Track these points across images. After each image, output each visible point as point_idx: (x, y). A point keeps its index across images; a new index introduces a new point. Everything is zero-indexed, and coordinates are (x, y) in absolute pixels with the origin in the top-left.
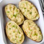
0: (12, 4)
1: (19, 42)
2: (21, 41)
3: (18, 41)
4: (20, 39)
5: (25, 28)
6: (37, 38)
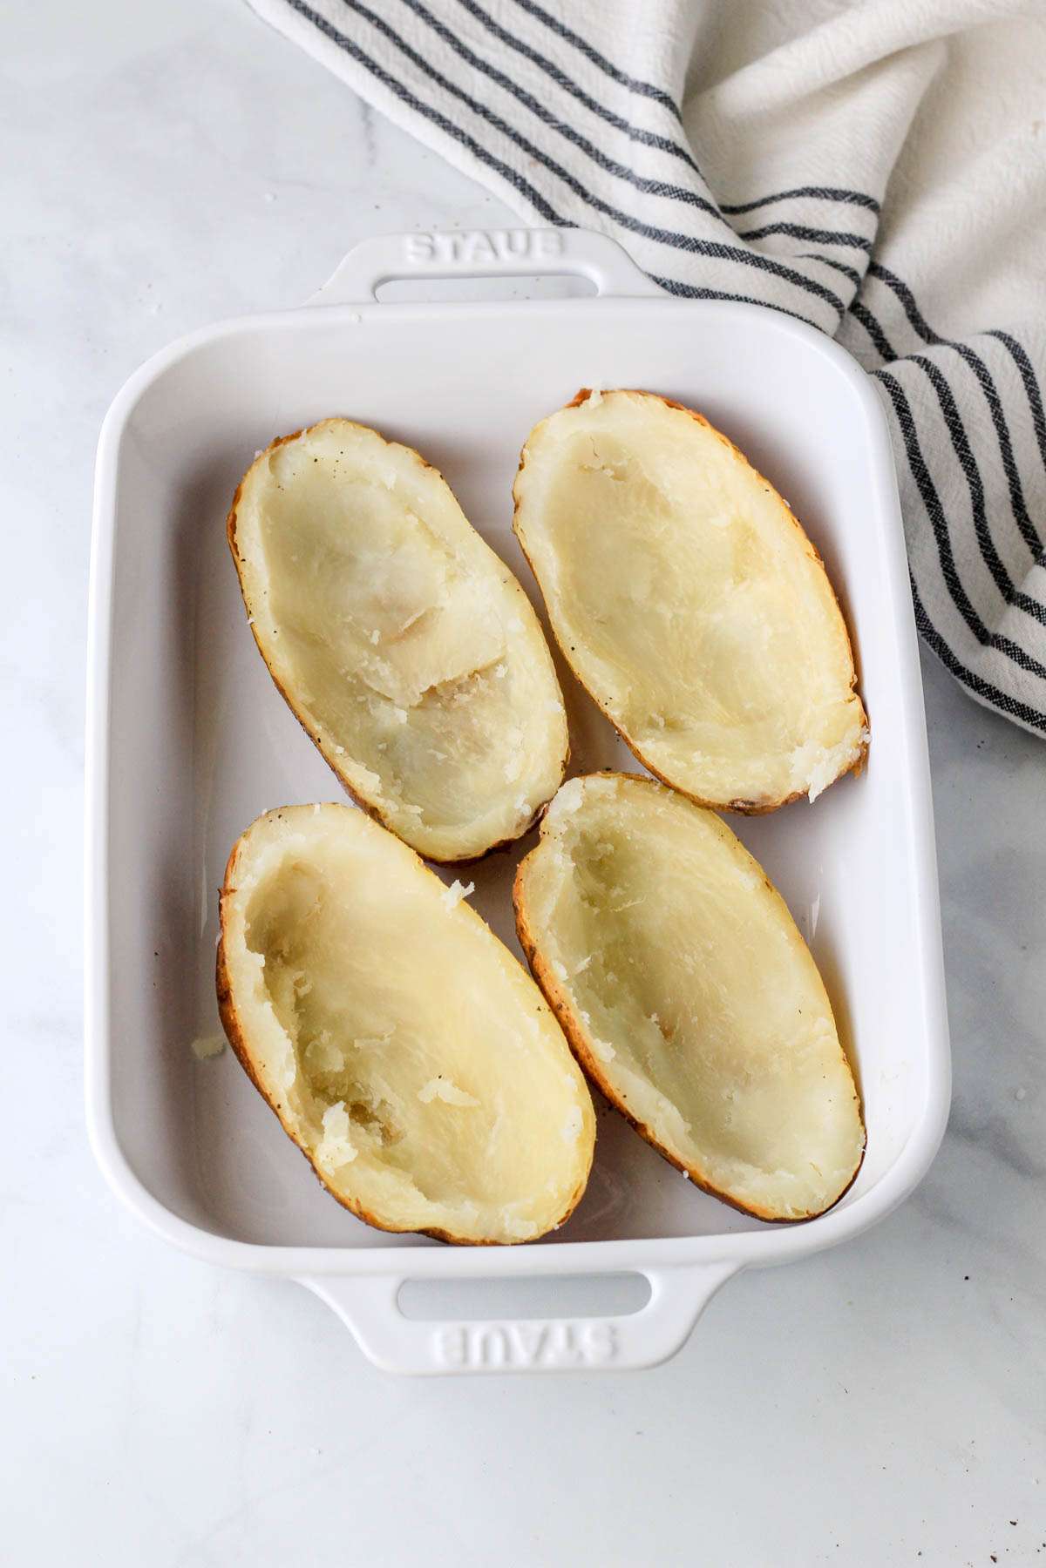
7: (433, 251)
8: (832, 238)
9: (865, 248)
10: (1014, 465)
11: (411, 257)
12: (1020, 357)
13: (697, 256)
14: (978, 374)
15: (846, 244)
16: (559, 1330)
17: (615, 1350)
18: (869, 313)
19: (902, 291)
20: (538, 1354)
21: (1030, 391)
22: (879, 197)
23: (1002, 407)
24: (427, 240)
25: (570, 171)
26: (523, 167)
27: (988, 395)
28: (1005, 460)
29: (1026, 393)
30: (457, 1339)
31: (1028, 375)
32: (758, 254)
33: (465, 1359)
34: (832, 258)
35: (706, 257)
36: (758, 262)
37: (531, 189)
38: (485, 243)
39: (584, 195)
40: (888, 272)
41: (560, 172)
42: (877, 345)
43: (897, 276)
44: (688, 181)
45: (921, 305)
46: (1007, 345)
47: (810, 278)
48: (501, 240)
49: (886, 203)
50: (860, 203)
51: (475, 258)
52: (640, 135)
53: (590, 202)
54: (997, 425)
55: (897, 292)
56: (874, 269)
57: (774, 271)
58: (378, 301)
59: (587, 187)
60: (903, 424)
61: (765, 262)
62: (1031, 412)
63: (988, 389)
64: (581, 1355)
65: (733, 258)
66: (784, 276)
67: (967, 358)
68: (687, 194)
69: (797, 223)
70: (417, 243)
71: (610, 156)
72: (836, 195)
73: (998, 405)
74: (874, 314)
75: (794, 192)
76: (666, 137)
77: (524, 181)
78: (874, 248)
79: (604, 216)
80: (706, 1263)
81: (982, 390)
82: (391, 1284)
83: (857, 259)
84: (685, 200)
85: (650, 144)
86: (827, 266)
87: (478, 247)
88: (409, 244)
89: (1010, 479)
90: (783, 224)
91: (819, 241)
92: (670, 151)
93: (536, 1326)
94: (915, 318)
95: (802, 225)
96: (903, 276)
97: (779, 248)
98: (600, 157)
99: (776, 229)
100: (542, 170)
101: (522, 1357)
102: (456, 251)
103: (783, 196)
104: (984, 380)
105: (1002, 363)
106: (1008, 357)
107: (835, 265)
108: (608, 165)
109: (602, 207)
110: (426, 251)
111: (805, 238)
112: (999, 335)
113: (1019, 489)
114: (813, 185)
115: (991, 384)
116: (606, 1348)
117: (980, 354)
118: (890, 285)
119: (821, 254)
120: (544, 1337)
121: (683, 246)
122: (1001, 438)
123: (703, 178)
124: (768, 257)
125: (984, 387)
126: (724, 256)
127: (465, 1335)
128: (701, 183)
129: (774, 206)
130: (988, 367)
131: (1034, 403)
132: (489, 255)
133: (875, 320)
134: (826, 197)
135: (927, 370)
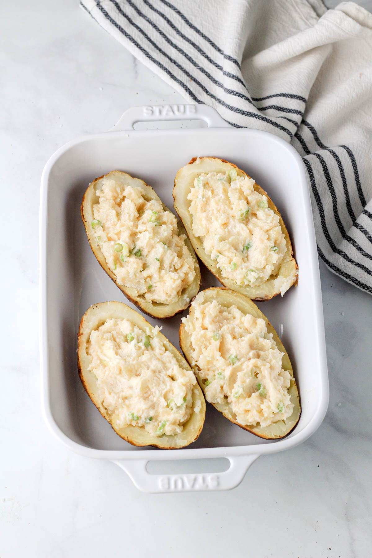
0: (133, 176)
1: (174, 435)
2: (184, 425)
3: (168, 430)
4: (181, 416)
5: (193, 339)
6: (260, 412)
7: (153, 112)
8: (290, 111)
9: (301, 115)
10: (347, 191)
11: (145, 114)
12: (351, 155)
13: (243, 116)
14: (336, 161)
15: (294, 113)
16: (200, 477)
17: (219, 484)
18: (301, 137)
19: (313, 130)
20: (193, 486)
21: (354, 167)
22: (306, 97)
23: (344, 172)
24: (151, 108)
25: (203, 84)
26: (187, 82)
27: (339, 168)
28: (344, 190)
29: (353, 167)
30: (166, 481)
31: (353, 161)
32: (264, 116)
33: (169, 487)
34: (289, 118)
35: (246, 116)
36: (264, 119)
37: (189, 89)
38: (170, 109)
39: (207, 92)
40: (308, 123)
41: (199, 84)
42: (303, 148)
43: (311, 125)
44: (241, 90)
45: (319, 134)
46: (347, 151)
47: (281, 125)
48: (175, 108)
49: (309, 99)
50: (300, 99)
51: (167, 114)
52: (227, 73)
53: (209, 95)
54: (342, 178)
55: (311, 130)
56: (304, 122)
57: (269, 122)
58: (134, 129)
59: (208, 89)
60: (310, 177)
61: (266, 119)
62: (354, 174)
63: (340, 166)
64: (207, 486)
65: (256, 117)
66: (272, 124)
67: (333, 155)
68: (241, 95)
69: (278, 105)
70: (147, 109)
71: (216, 79)
72: (292, 96)
73: (343, 171)
74: (303, 137)
75: (278, 95)
76: (235, 75)
77: (187, 87)
78: (304, 115)
79: (213, 99)
80: (248, 455)
81: (338, 166)
82: (144, 462)
83: (297, 118)
84: (240, 97)
85: (230, 77)
86: (287, 121)
87: (168, 111)
88: (144, 110)
89: (346, 196)
90: (273, 105)
91: (285, 112)
92: (236, 80)
93: (192, 476)
94: (317, 139)
95: (280, 106)
96: (313, 125)
97: (272, 114)
98: (213, 79)
99: (271, 107)
100: (193, 83)
101: (188, 486)
102: (160, 112)
103: (274, 96)
104: (338, 162)
105: (345, 157)
106: (347, 155)
107: (290, 120)
108: (216, 82)
109: (213, 96)
110: (150, 112)
111: (281, 111)
112: (344, 147)
113: (349, 199)
114: (284, 93)
115: (340, 164)
116: (215, 483)
117: (337, 154)
118: (309, 128)
119: (286, 117)
120: (195, 480)
121: (239, 112)
122: (343, 182)
123: (247, 89)
124: (267, 117)
125: (338, 165)
126: (252, 116)
127: (169, 480)
128: (246, 91)
129: (271, 99)
130: (340, 158)
131: (355, 171)
132: (171, 113)
133: (303, 139)
134: (288, 97)
135: (319, 158)
